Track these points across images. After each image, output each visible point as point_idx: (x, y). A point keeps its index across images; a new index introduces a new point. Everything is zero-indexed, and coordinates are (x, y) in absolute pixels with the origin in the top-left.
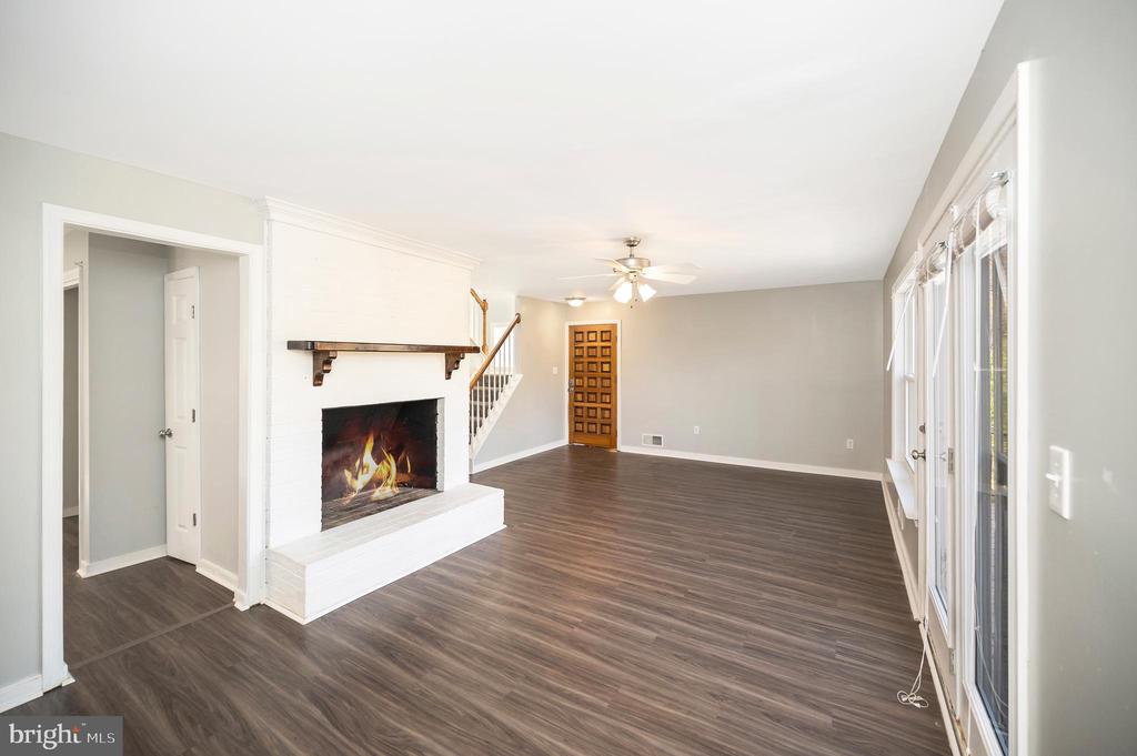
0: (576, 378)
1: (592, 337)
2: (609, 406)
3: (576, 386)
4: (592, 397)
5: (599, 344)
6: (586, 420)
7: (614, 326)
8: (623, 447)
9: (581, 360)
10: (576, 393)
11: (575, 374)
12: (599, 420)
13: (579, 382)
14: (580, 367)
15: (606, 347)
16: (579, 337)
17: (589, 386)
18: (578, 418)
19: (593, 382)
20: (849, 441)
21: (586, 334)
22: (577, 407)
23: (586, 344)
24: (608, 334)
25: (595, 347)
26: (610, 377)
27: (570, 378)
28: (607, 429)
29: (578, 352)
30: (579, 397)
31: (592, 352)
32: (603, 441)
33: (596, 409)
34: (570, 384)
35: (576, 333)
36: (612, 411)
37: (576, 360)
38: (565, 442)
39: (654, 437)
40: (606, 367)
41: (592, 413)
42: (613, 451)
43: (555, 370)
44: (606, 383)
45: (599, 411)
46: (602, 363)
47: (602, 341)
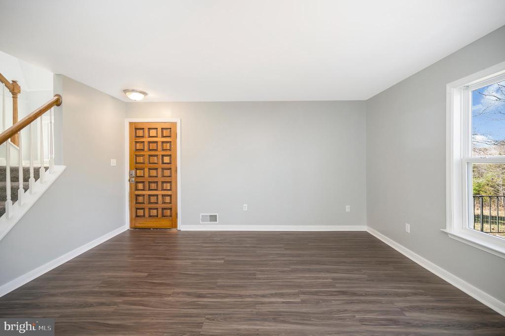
0: (137, 169)
1: (153, 133)
2: (169, 193)
3: (137, 177)
4: (153, 186)
5: (160, 139)
6: (147, 206)
7: (175, 124)
8: (184, 226)
9: (142, 153)
10: (137, 182)
11: (136, 165)
12: (160, 205)
13: (139, 173)
14: (140, 159)
15: (167, 142)
16: (140, 133)
17: (150, 176)
18: (138, 205)
19: (153, 173)
20: (347, 207)
21: (146, 131)
22: (137, 196)
23: (146, 140)
24: (169, 131)
25: (156, 142)
26: (170, 168)
27: (131, 169)
28: (168, 212)
29: (139, 146)
30: (140, 186)
31: (153, 146)
32: (164, 223)
33: (157, 196)
34: (131, 175)
35: (136, 129)
36: (172, 197)
37: (136, 154)
38: (126, 227)
39: (210, 216)
40: (166, 160)
41: (153, 199)
42: (174, 230)
43: (113, 162)
44: (167, 173)
45: (160, 198)
46: (163, 156)
47: (163, 136)
